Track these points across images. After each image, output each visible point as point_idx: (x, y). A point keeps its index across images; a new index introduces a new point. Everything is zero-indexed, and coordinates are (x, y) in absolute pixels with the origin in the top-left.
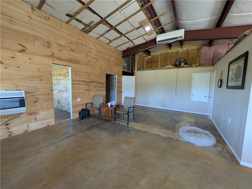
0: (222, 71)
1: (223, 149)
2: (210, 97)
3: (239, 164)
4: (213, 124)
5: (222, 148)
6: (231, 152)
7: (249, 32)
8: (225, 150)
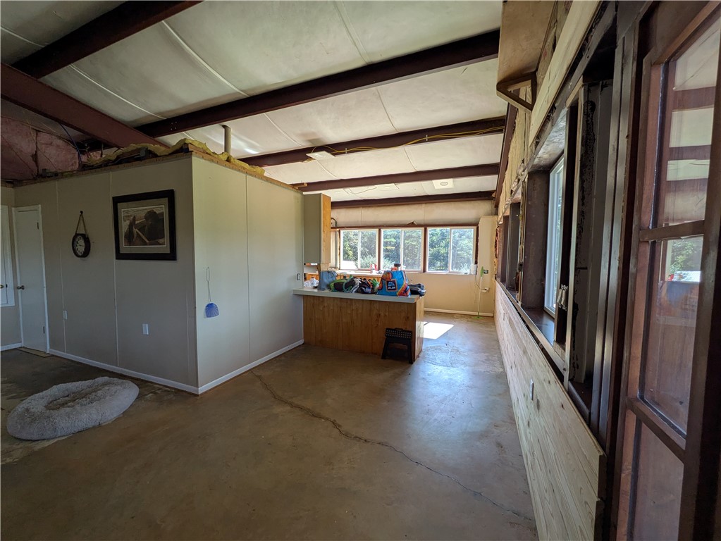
0: (82, 212)
1: (155, 393)
2: (22, 288)
3: (198, 395)
4: (72, 361)
5: (152, 393)
6: (169, 389)
7: (165, 153)
8: (159, 392)
